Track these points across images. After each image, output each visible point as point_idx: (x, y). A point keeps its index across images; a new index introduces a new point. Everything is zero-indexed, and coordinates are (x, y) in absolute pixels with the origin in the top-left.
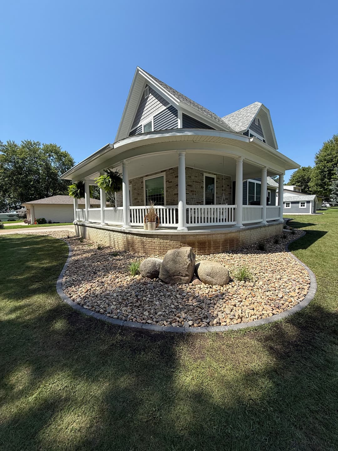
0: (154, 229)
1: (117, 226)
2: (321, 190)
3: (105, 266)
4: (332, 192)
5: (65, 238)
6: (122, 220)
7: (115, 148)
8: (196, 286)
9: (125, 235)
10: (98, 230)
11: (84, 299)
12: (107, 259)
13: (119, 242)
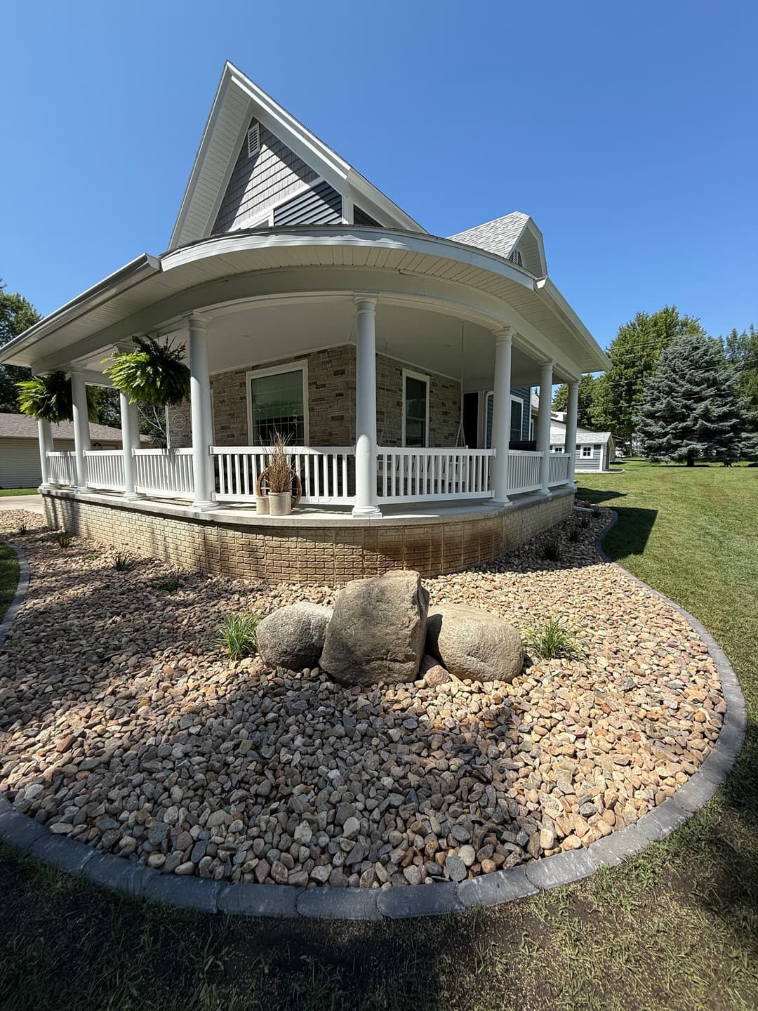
0: (288, 512)
1: (172, 502)
2: (613, 422)
3: (137, 630)
4: (636, 429)
5: (13, 535)
6: (189, 485)
7: (164, 270)
8: (438, 688)
9: (197, 528)
10: (117, 512)
11: (55, 787)
12: (146, 602)
13: (181, 548)
